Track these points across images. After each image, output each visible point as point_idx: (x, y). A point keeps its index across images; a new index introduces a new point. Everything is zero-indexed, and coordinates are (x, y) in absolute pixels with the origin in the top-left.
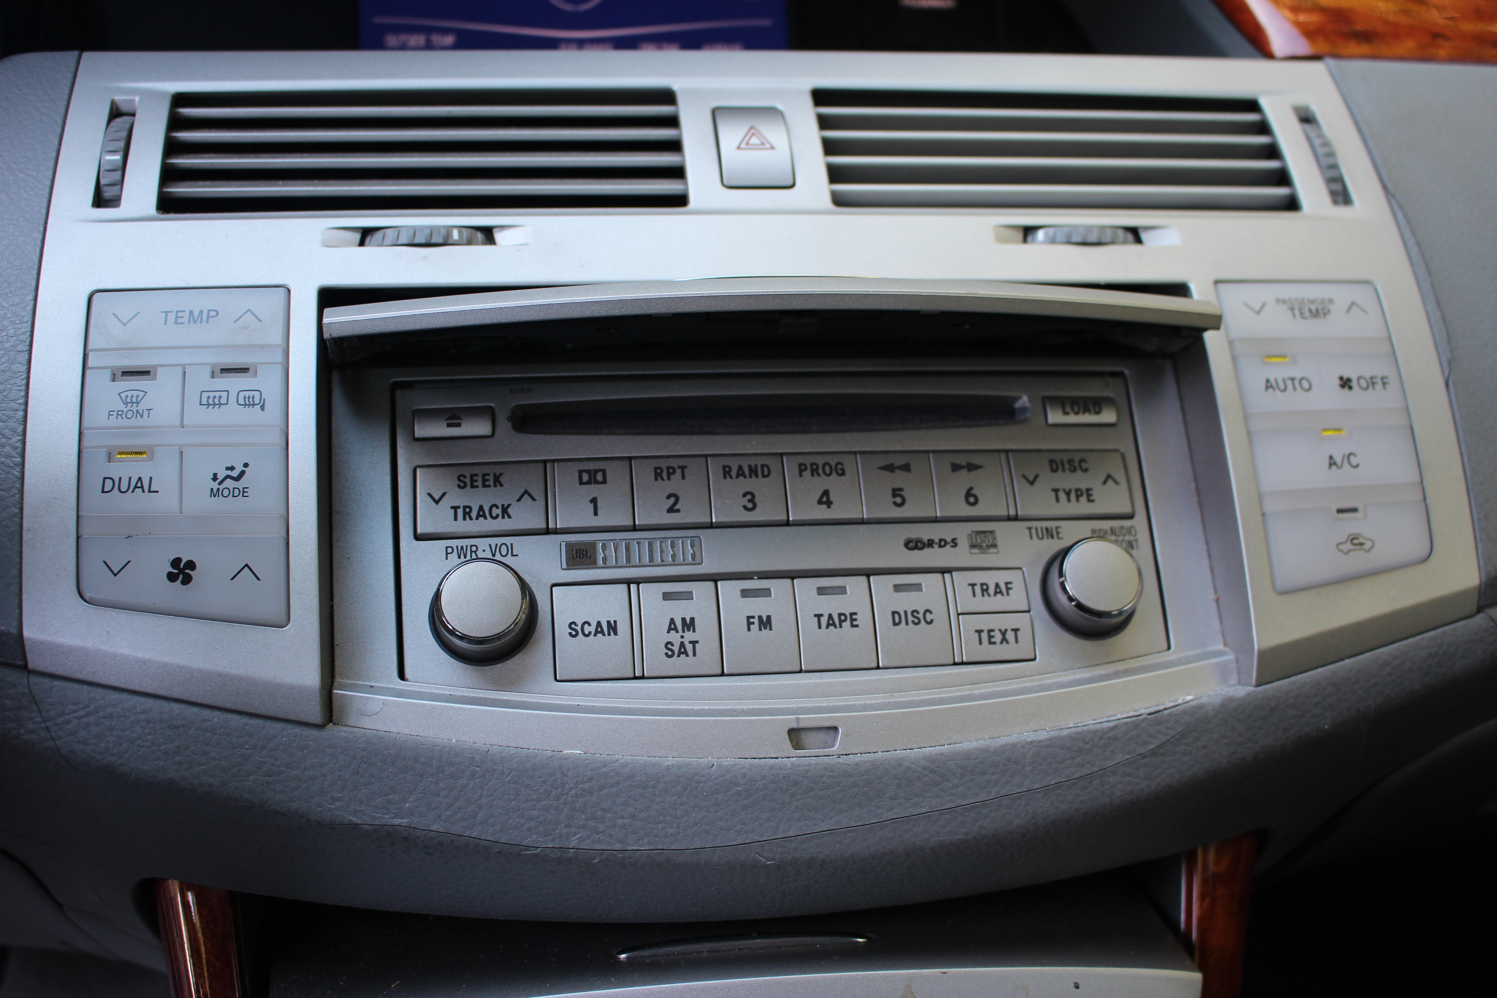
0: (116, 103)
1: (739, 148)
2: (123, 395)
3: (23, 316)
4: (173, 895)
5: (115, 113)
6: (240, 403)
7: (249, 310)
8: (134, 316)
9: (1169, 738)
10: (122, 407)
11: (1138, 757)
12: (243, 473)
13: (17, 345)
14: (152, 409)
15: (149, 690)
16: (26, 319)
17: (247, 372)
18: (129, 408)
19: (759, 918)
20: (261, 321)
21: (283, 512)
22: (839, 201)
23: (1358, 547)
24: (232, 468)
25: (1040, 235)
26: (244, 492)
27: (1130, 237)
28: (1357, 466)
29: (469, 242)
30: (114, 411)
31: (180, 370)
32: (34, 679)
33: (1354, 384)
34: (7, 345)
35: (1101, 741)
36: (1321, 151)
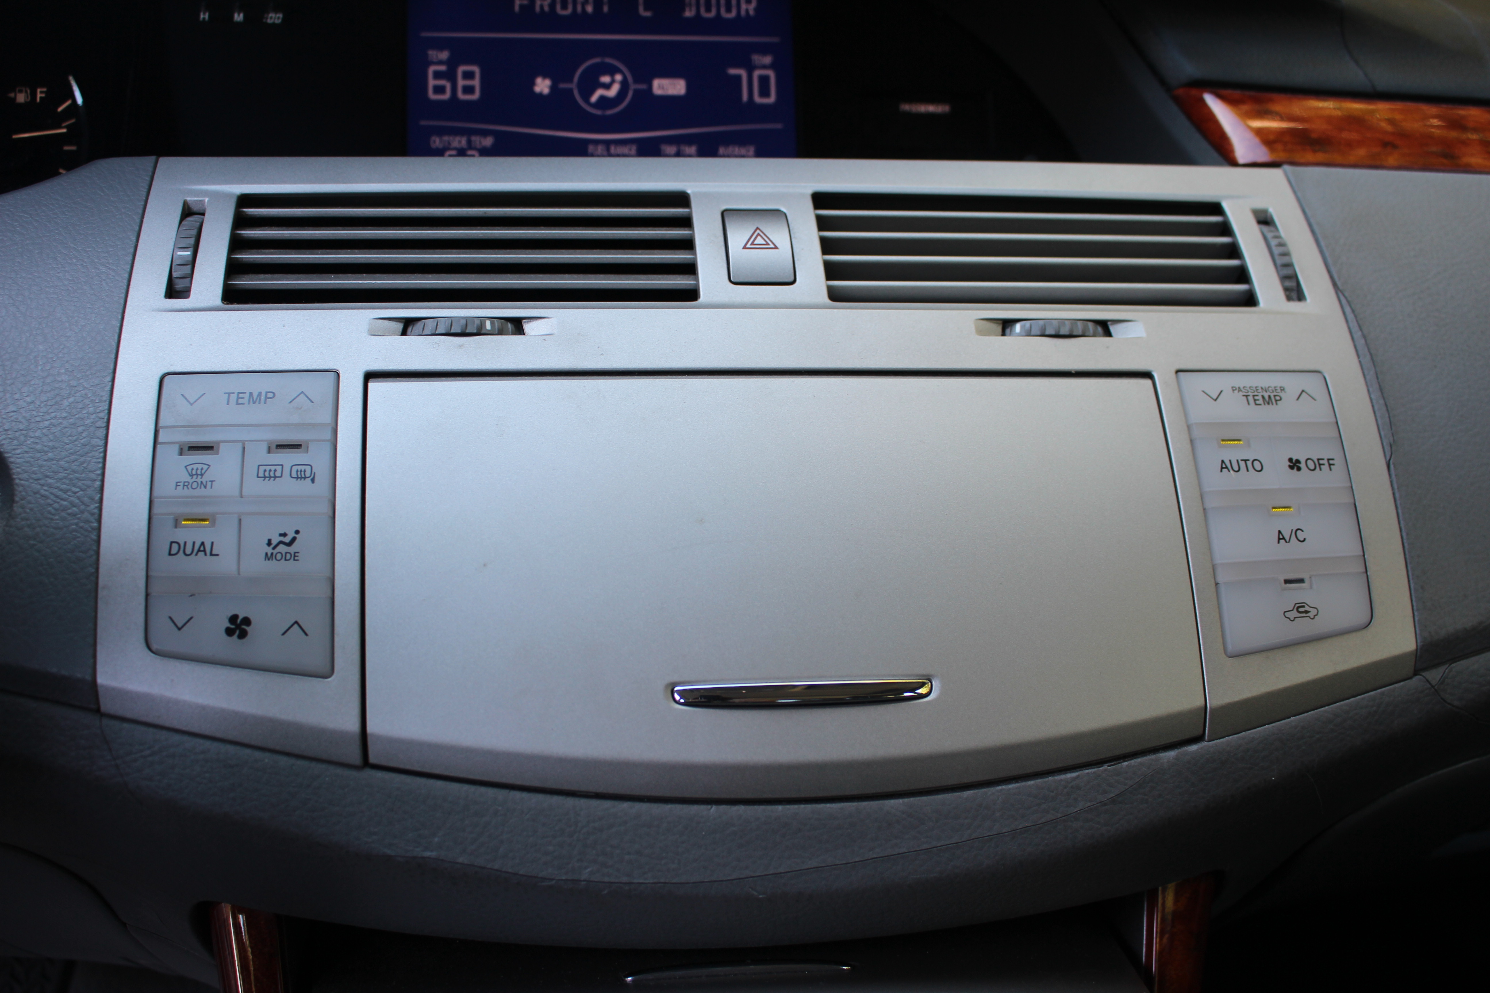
0: (187, 203)
1: (745, 247)
2: (189, 468)
3: (102, 396)
4: (225, 916)
5: (187, 212)
6: (293, 476)
7: (302, 392)
8: (201, 397)
9: (1127, 787)
10: (188, 479)
11: (1099, 804)
12: (294, 539)
13: (96, 422)
14: (214, 481)
15: (207, 732)
16: (104, 399)
17: (299, 449)
18: (194, 479)
19: (753, 946)
20: (313, 402)
21: (329, 574)
22: (835, 296)
23: (1304, 615)
24: (284, 535)
25: (1018, 327)
26: (295, 556)
27: (1100, 329)
28: (1305, 540)
29: (501, 333)
30: (181, 482)
31: (239, 446)
32: (106, 721)
33: (1302, 465)
34: (87, 422)
35: (1065, 790)
36: (1277, 251)
